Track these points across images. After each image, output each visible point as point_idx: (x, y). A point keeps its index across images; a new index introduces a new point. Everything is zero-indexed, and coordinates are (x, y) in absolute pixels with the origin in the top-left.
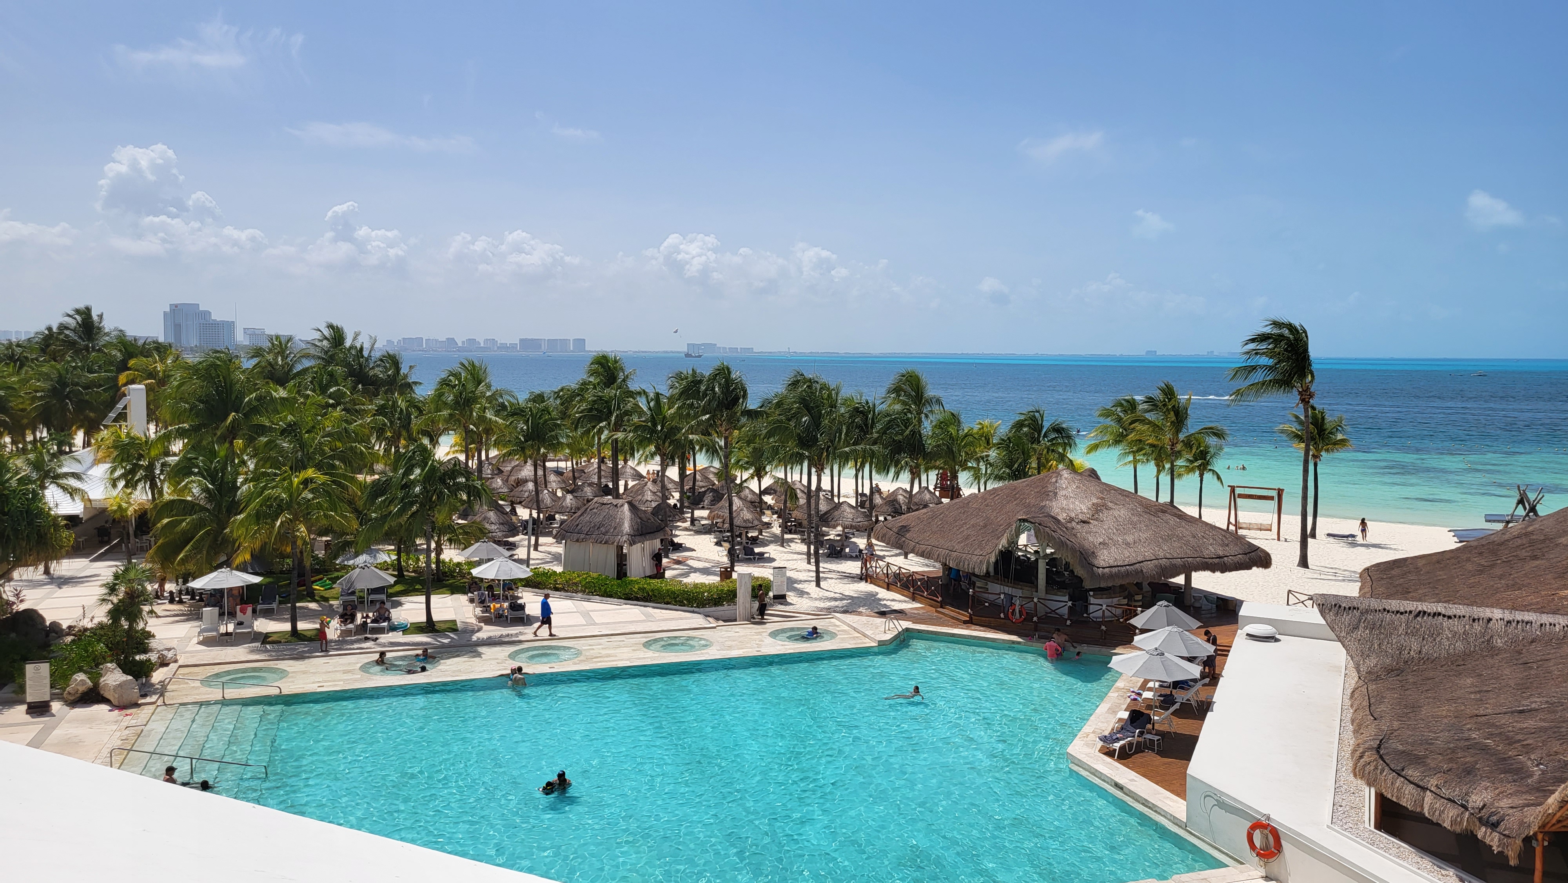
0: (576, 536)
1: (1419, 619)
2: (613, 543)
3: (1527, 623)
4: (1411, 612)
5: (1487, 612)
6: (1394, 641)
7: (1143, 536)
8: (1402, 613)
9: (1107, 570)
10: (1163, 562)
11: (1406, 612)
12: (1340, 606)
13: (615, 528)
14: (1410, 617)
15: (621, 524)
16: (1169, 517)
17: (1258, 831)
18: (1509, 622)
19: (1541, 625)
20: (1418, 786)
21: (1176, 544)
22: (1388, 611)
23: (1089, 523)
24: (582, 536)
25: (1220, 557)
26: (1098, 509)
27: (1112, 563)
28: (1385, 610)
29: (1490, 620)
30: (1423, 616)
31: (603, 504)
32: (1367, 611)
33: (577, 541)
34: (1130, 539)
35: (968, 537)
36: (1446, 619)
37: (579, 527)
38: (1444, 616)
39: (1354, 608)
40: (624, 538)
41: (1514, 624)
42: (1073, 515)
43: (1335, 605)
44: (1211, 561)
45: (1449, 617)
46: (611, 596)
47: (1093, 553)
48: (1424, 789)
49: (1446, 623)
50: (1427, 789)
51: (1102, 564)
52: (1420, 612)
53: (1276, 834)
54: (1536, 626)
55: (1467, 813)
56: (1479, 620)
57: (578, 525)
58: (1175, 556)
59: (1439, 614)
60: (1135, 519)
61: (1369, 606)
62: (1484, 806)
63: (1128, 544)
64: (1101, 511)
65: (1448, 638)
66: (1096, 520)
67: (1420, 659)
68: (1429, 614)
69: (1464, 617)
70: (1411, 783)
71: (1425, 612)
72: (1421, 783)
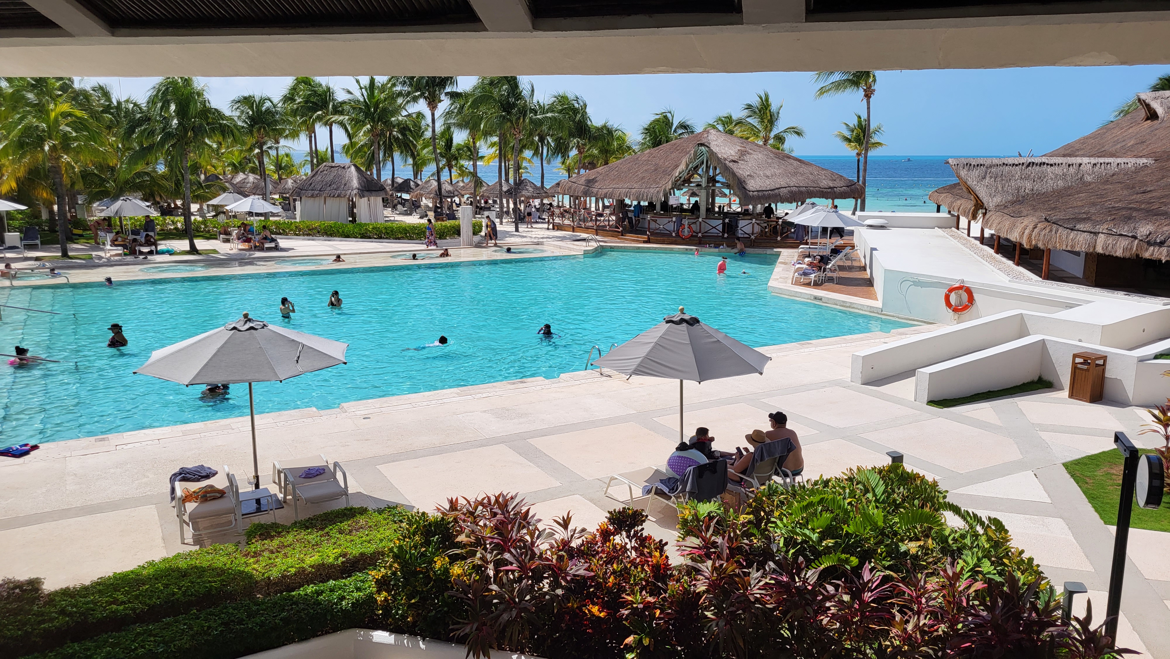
0: (310, 193)
1: (1030, 168)
2: (345, 196)
3: (1107, 164)
4: (1023, 164)
5: (1079, 160)
6: (1013, 184)
7: (778, 172)
8: (1017, 165)
9: (756, 193)
10: (794, 189)
11: (1020, 164)
12: (970, 165)
13: (345, 185)
14: (1023, 167)
15: (350, 180)
16: (792, 161)
17: (953, 293)
18: (1095, 164)
19: (1118, 164)
20: (1091, 233)
21: (800, 178)
22: (1007, 165)
23: (737, 162)
24: (316, 192)
25: (830, 188)
26: (743, 153)
27: (758, 188)
28: (1004, 164)
29: (1080, 165)
30: (1033, 166)
31: (332, 167)
32: (991, 166)
33: (312, 196)
34: (768, 173)
35: (643, 178)
36: (1049, 166)
37: (312, 185)
38: (1048, 164)
39: (981, 165)
40: (355, 192)
41: (1099, 165)
42: (726, 157)
43: (967, 164)
44: (825, 190)
45: (1051, 165)
46: (347, 236)
47: (744, 181)
48: (1096, 234)
49: (1049, 169)
50: (1099, 233)
51: (751, 189)
52: (1030, 163)
53: (969, 292)
54: (1114, 165)
55: (1137, 241)
56: (1073, 165)
57: (311, 184)
58: (801, 185)
59: (1044, 163)
60: (770, 161)
61: (992, 162)
62: (1150, 234)
63: (767, 177)
64: (745, 155)
65: (1052, 179)
66: (743, 160)
67: (1033, 194)
68: (1037, 164)
69: (1062, 164)
70: (1085, 232)
71: (1033, 163)
72: (1093, 231)
